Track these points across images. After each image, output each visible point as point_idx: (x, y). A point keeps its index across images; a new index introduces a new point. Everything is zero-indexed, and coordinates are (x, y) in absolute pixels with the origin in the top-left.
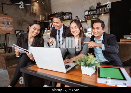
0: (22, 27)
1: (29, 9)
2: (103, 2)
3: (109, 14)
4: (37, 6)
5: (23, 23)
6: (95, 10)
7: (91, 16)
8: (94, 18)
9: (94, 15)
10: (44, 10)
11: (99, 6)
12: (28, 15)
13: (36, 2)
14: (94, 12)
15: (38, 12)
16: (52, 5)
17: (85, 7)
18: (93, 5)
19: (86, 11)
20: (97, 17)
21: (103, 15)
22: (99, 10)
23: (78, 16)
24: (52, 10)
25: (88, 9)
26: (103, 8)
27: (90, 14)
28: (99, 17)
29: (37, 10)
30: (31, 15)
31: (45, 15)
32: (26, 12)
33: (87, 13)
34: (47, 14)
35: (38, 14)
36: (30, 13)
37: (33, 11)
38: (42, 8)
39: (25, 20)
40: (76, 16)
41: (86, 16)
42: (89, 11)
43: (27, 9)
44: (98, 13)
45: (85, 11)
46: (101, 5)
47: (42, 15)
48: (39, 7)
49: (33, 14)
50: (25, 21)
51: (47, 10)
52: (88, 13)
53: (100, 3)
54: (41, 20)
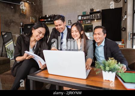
0: (10, 29)
1: (18, 9)
2: (96, 8)
3: (101, 20)
4: (27, 7)
5: (11, 24)
6: (88, 15)
7: (84, 21)
8: (87, 23)
9: (87, 20)
10: (35, 11)
11: (92, 12)
12: (17, 15)
13: (27, 2)
14: (87, 17)
15: (28, 13)
16: (43, 6)
17: (78, 12)
18: (86, 10)
19: (80, 16)
20: (90, 23)
21: (96, 21)
22: (92, 16)
23: (70, 20)
24: (43, 13)
25: (82, 14)
26: (96, 14)
27: (83, 19)
28: (92, 22)
29: (28, 11)
30: (20, 16)
31: (35, 17)
32: (15, 12)
33: (80, 18)
34: (37, 16)
35: (28, 16)
36: (19, 13)
37: (22, 11)
38: (32, 9)
39: (14, 20)
40: (69, 21)
41: (79, 21)
42: (82, 16)
43: (16, 9)
44: (91, 18)
45: (78, 16)
46: (94, 11)
47: (33, 17)
48: (29, 8)
49: (22, 15)
50: (13, 22)
51: (37, 12)
52: (82, 18)
53: (92, 9)
54: (31, 22)
